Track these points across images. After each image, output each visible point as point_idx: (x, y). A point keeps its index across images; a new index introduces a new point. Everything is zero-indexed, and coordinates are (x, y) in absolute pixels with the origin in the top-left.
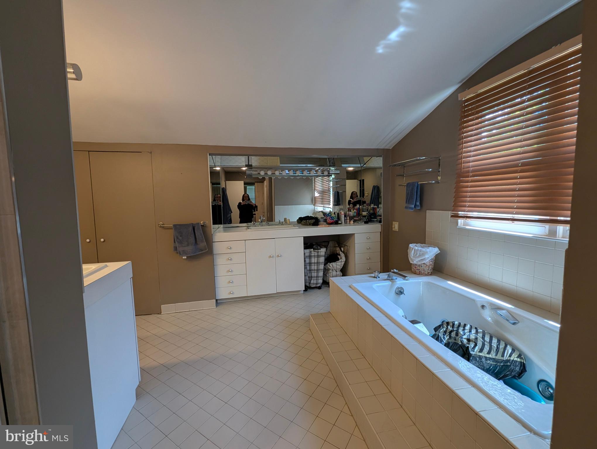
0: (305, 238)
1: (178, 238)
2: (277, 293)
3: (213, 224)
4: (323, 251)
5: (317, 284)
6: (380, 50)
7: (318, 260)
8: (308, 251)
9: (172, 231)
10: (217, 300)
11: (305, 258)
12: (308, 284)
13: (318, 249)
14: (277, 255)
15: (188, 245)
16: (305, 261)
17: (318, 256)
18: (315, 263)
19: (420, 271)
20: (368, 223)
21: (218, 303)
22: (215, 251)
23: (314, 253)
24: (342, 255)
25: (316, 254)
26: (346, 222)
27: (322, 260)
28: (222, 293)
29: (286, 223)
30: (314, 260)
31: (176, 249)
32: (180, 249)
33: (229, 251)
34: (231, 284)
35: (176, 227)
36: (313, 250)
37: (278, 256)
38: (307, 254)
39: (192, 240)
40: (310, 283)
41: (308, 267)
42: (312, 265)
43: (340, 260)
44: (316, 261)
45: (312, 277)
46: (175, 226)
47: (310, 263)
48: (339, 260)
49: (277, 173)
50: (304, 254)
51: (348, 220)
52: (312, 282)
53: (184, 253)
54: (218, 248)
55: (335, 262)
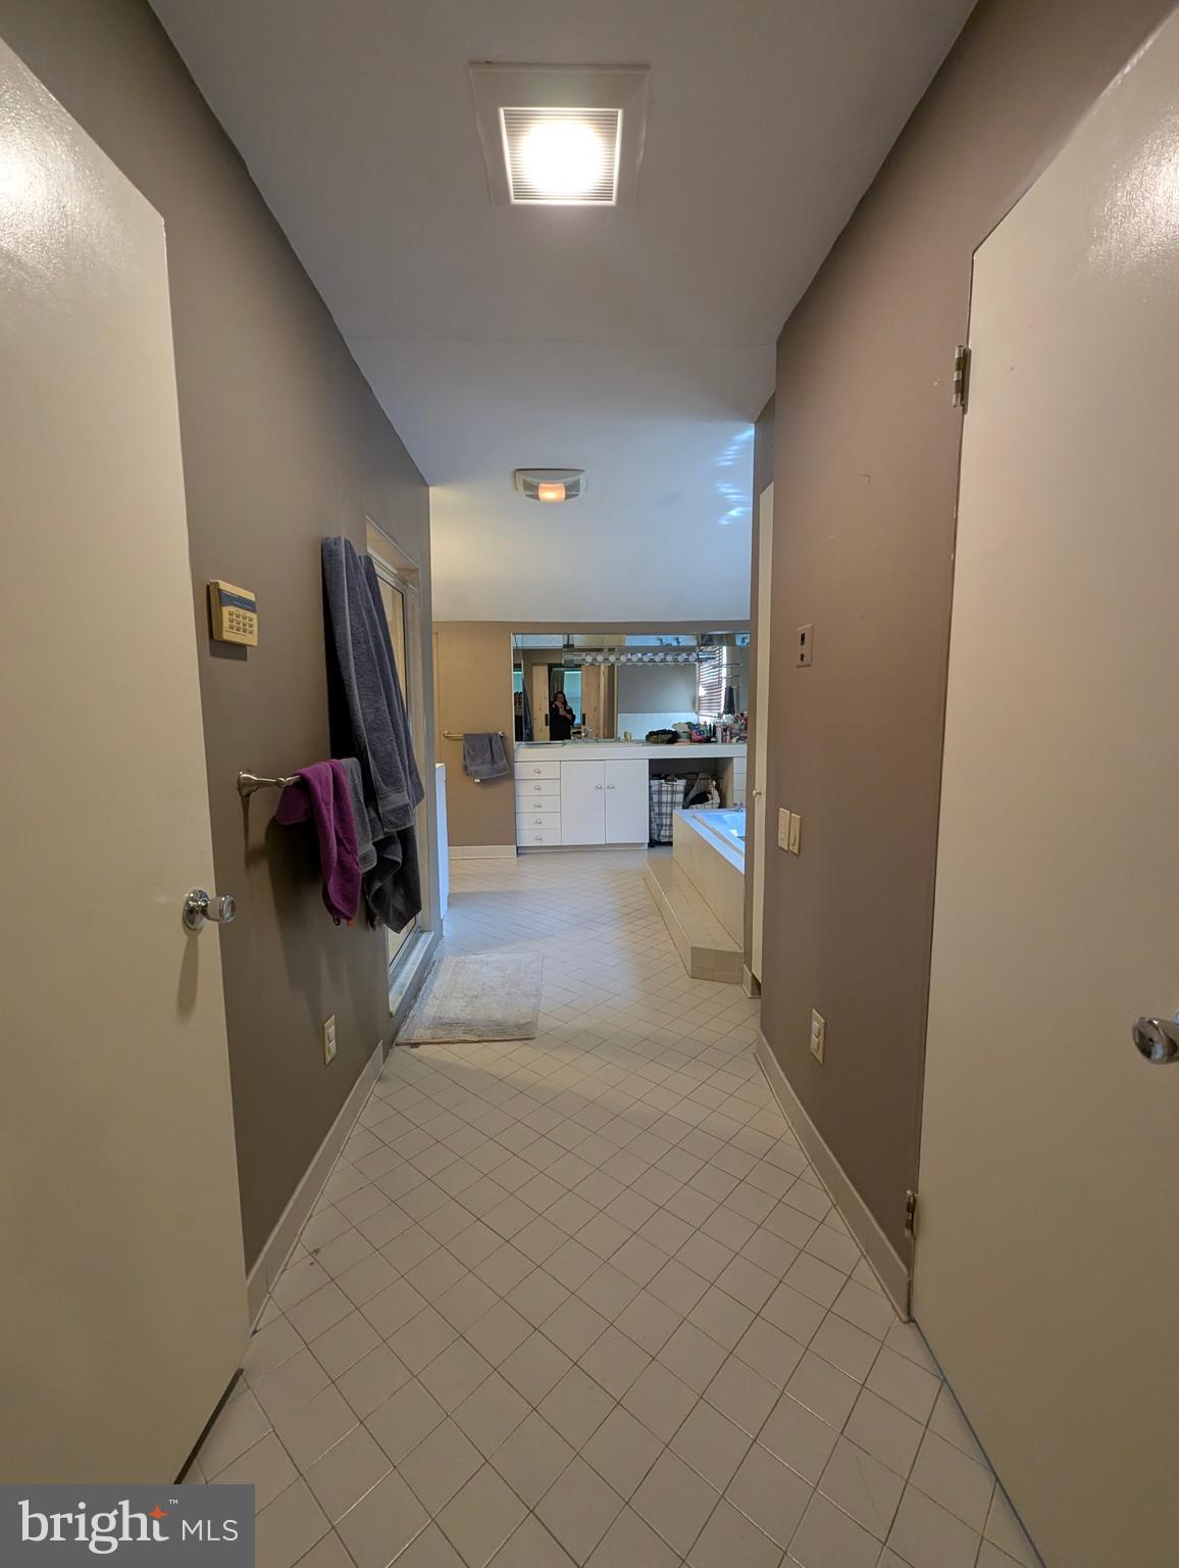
0: (651, 761)
1: (469, 753)
2: (606, 845)
3: (517, 740)
4: (681, 784)
6: (724, 522)
7: (672, 798)
8: (655, 783)
9: (461, 744)
10: (517, 848)
11: (650, 794)
12: (655, 837)
13: (673, 781)
14: (607, 785)
15: (483, 764)
16: (651, 799)
17: (673, 793)
18: (667, 803)
21: (520, 851)
22: (517, 777)
23: (666, 787)
24: (715, 793)
25: (670, 789)
26: (724, 741)
27: (680, 798)
28: (526, 839)
29: (627, 739)
30: (666, 798)
31: (466, 768)
32: (472, 768)
33: (537, 776)
34: (538, 826)
35: (468, 738)
36: (665, 781)
37: (609, 787)
38: (655, 788)
39: (488, 756)
40: (659, 835)
41: (656, 809)
42: (663, 805)
43: (710, 802)
44: (669, 800)
45: (662, 825)
46: (465, 735)
47: (660, 803)
49: (623, 658)
50: (650, 787)
51: (728, 737)
52: (663, 833)
53: (476, 774)
54: (521, 770)
55: (702, 804)
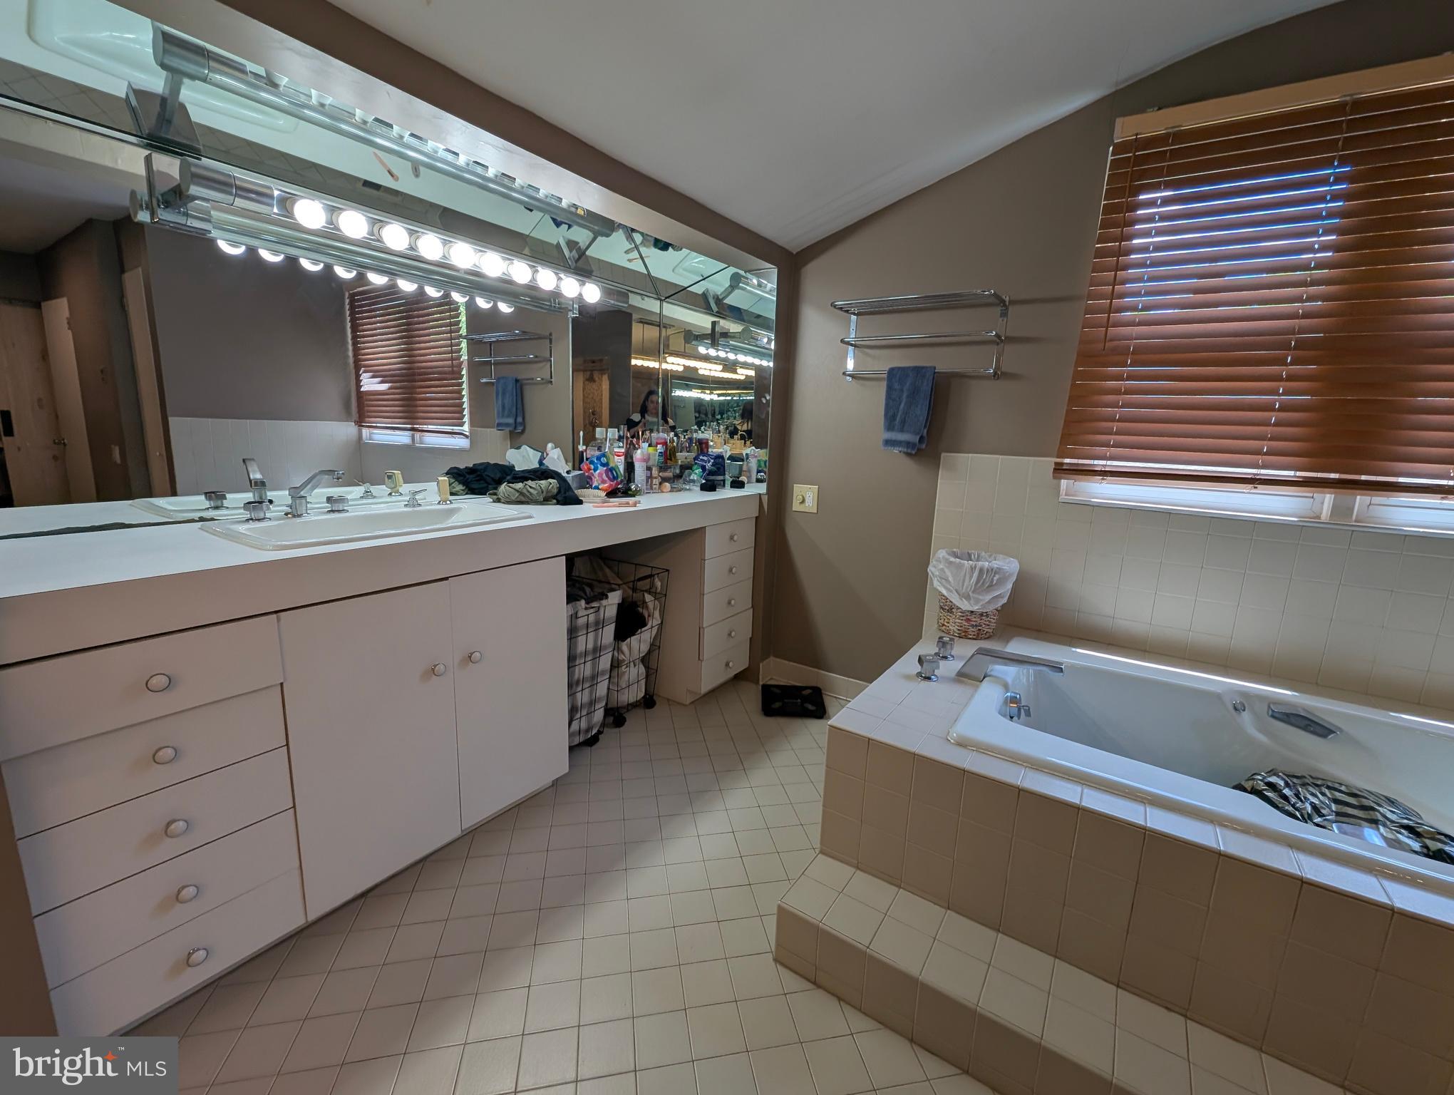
0: (571, 559)
4: (612, 602)
5: (587, 730)
7: (596, 639)
8: (574, 609)
13: (599, 599)
17: (599, 625)
18: (586, 653)
19: (980, 630)
20: (715, 491)
25: (593, 618)
26: (649, 488)
27: (609, 632)
36: (587, 603)
37: (467, 662)
42: (577, 663)
43: (648, 625)
44: (590, 646)
48: (645, 625)
51: (656, 481)
55: (634, 635)
